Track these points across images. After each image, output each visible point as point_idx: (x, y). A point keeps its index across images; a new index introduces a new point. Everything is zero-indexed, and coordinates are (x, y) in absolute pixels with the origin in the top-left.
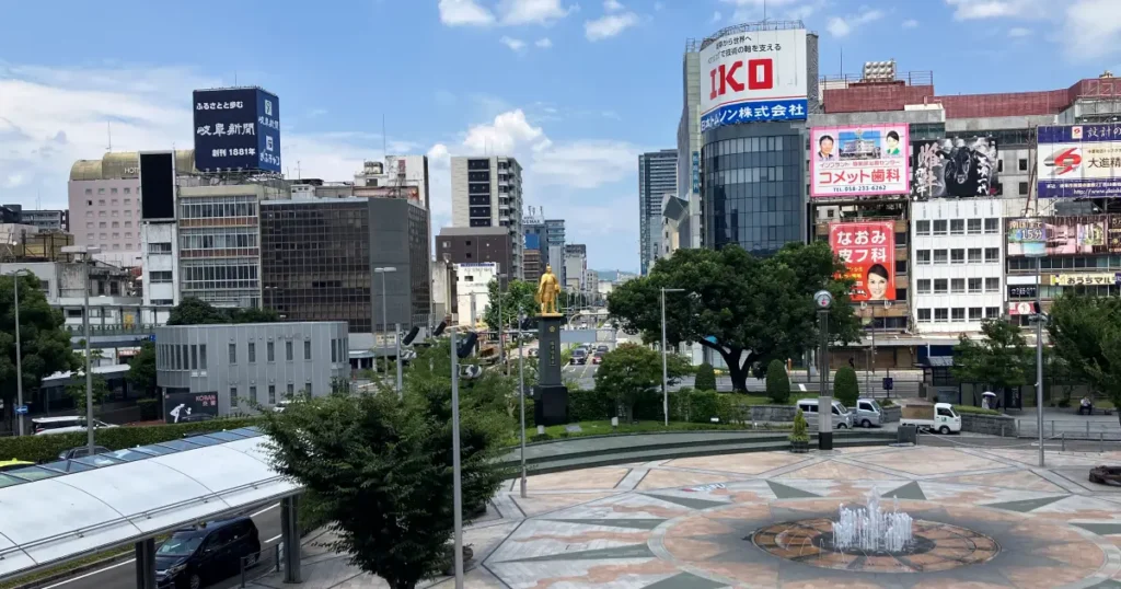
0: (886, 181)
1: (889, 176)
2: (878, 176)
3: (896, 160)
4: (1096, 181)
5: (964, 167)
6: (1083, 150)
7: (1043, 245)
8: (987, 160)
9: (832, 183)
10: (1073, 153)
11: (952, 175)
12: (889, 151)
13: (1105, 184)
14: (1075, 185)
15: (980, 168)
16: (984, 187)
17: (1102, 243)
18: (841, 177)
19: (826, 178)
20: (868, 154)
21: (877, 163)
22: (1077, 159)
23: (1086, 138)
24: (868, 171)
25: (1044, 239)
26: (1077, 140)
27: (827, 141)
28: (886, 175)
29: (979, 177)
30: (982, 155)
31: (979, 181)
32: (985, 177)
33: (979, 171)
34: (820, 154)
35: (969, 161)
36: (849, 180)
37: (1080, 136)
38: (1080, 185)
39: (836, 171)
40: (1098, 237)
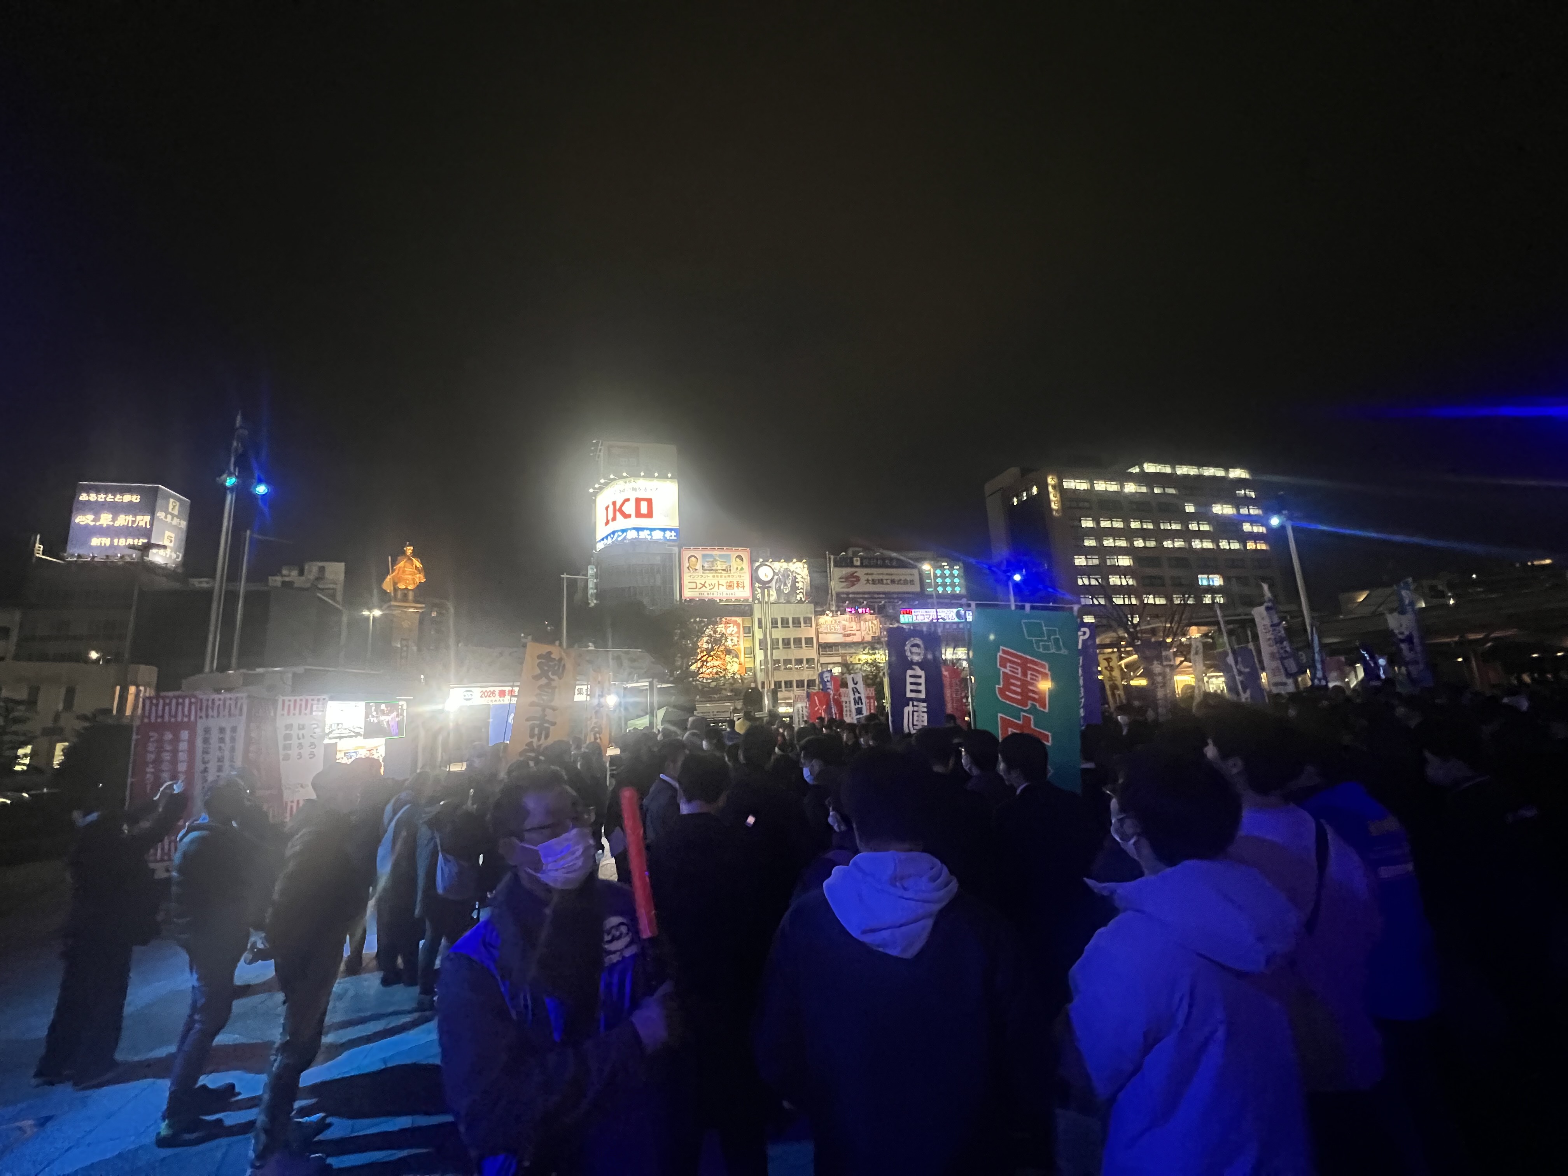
0: (736, 588)
1: (738, 586)
2: (730, 586)
3: (742, 575)
4: (869, 593)
5: (787, 582)
6: (861, 572)
7: (841, 636)
8: (802, 578)
9: (697, 590)
10: (855, 574)
11: (780, 587)
12: (737, 568)
13: (876, 596)
14: (858, 596)
15: (798, 582)
16: (801, 595)
17: (877, 635)
18: (704, 585)
19: (693, 585)
20: (723, 570)
21: (729, 576)
22: (858, 579)
23: (862, 566)
24: (723, 581)
25: (843, 632)
26: (857, 567)
27: (693, 559)
28: (736, 585)
29: (797, 588)
30: (799, 574)
31: (798, 592)
32: (801, 588)
33: (797, 585)
34: (688, 568)
35: (790, 577)
36: (709, 587)
37: (858, 564)
38: (861, 596)
39: (699, 581)
40: (874, 631)
